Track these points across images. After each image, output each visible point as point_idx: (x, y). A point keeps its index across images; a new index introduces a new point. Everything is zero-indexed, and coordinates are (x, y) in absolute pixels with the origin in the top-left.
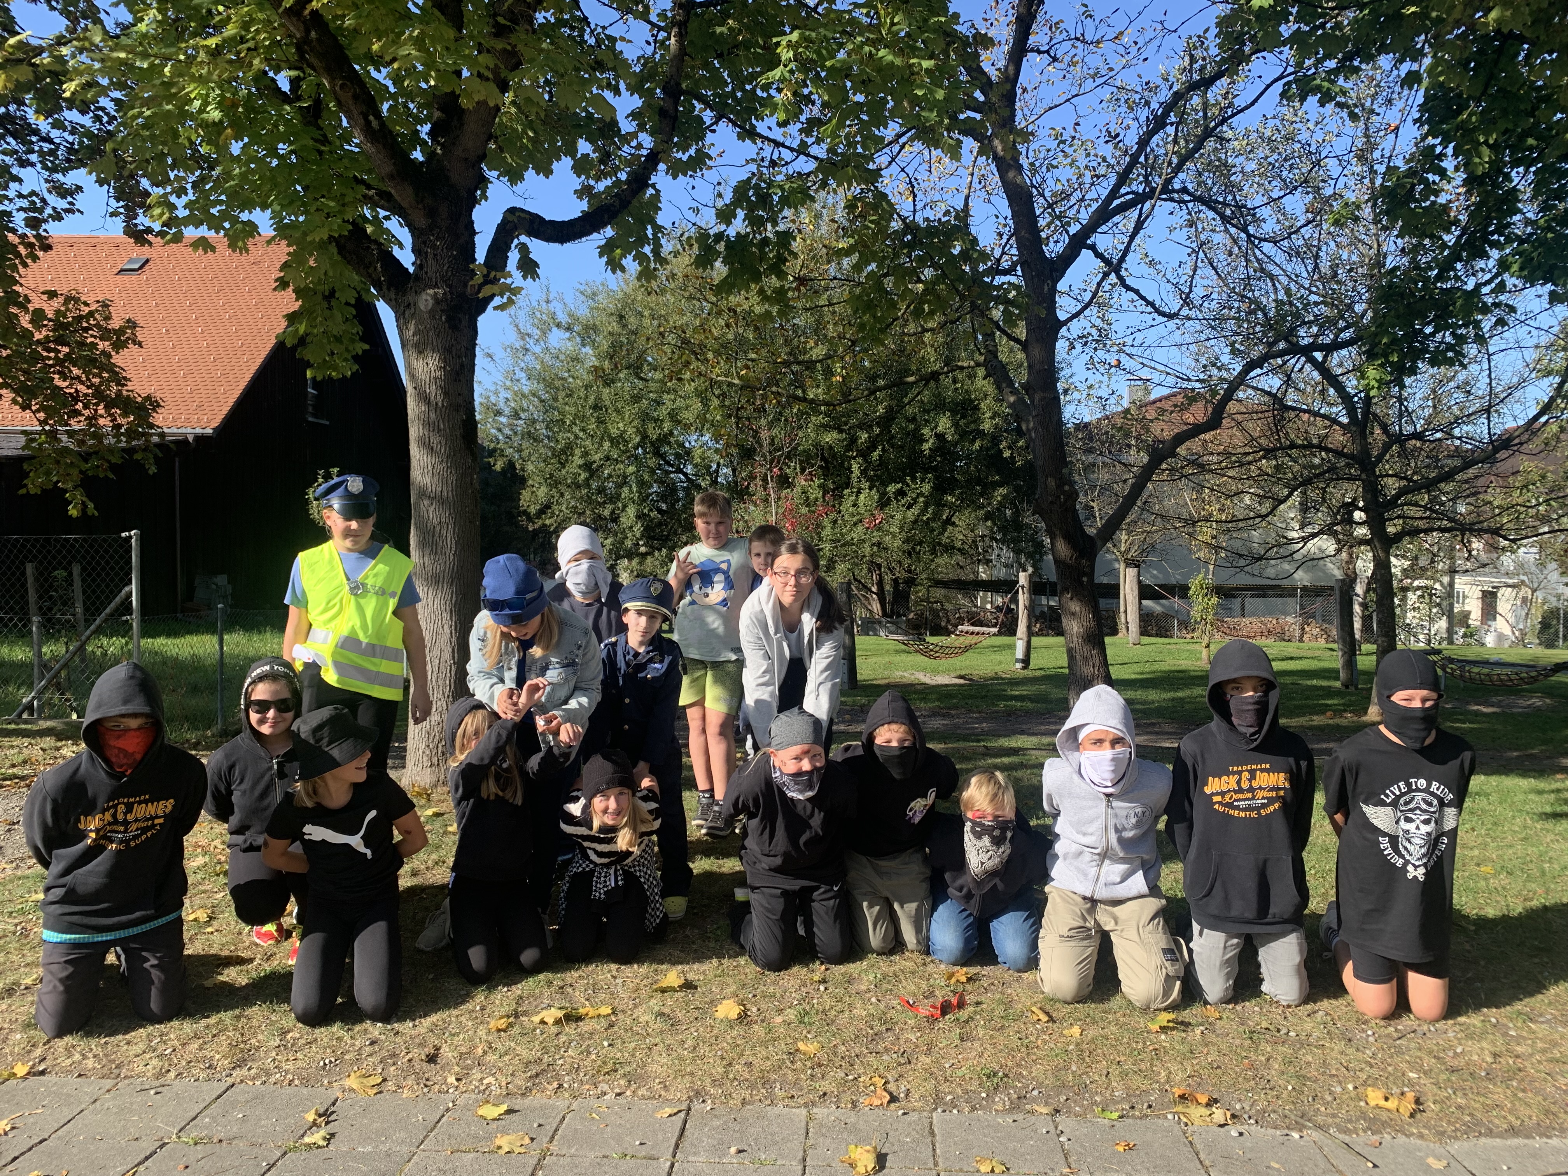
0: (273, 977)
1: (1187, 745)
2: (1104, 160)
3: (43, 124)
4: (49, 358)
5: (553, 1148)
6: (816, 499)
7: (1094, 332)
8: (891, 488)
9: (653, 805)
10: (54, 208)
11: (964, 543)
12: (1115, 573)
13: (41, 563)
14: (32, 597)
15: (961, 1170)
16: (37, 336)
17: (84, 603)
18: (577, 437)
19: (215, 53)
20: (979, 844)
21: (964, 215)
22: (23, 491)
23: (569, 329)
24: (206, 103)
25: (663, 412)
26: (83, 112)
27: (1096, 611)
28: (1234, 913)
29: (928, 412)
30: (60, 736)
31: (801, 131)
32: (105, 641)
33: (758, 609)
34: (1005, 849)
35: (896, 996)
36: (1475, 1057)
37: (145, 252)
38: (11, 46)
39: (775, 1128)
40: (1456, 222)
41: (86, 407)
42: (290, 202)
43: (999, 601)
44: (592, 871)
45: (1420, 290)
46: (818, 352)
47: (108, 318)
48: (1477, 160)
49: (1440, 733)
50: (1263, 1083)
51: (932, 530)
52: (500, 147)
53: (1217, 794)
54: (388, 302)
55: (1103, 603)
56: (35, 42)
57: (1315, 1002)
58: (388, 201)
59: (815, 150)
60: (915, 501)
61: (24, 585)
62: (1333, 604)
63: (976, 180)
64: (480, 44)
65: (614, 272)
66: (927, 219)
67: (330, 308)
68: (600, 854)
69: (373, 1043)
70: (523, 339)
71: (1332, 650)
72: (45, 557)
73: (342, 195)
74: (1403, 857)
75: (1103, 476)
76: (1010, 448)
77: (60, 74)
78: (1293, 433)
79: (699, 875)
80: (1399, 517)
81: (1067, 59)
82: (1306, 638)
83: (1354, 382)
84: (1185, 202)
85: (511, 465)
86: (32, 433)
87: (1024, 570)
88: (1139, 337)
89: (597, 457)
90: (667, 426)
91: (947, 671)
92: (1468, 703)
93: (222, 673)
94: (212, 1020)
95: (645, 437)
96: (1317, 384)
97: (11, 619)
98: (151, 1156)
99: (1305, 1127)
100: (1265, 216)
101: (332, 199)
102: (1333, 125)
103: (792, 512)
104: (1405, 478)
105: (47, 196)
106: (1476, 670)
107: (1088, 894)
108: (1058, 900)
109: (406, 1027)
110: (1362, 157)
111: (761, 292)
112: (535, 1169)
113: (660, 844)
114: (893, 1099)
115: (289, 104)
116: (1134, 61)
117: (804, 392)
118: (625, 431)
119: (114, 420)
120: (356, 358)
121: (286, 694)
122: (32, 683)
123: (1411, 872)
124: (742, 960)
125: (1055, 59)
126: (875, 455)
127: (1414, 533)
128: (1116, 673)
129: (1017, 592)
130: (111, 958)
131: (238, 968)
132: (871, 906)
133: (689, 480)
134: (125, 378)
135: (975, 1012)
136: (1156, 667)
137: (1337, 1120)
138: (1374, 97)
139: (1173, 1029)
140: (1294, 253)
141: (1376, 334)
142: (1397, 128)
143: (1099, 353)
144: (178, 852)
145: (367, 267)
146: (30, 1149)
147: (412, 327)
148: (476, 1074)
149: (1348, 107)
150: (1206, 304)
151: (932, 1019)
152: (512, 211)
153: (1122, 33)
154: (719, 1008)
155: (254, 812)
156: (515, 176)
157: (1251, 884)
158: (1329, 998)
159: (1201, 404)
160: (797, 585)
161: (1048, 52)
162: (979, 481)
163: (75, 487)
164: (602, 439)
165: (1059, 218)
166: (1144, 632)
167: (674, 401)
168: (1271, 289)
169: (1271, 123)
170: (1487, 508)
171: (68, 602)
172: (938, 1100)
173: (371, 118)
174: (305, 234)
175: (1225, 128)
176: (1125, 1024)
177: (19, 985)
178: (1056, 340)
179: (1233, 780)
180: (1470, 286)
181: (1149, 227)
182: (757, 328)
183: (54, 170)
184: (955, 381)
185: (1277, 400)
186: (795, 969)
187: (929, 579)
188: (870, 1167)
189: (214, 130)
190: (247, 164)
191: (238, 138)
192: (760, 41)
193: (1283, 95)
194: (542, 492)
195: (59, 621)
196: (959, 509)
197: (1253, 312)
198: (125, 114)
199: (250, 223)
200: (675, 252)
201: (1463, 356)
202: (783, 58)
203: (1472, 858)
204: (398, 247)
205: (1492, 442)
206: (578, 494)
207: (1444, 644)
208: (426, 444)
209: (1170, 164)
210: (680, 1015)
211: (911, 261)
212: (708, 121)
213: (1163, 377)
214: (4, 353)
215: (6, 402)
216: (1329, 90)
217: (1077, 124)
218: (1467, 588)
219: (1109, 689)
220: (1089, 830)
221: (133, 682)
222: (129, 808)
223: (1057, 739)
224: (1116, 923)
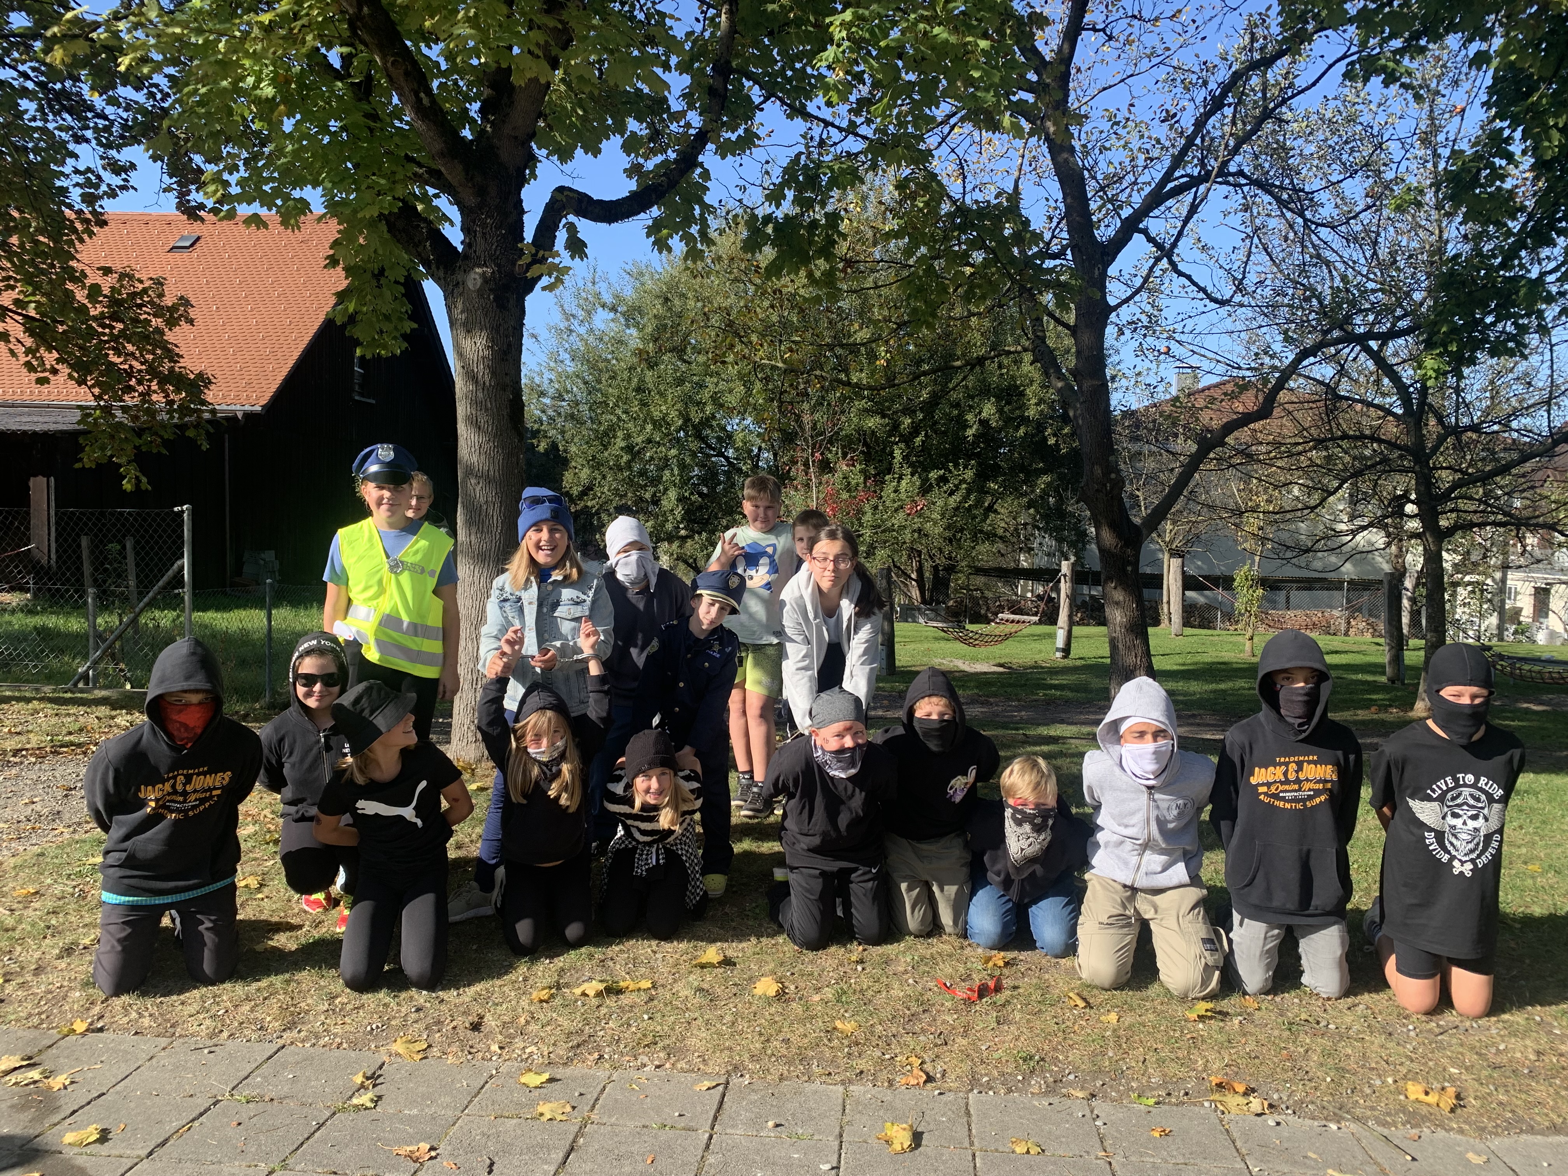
0: (321, 943)
1: (1233, 736)
2: (1158, 141)
3: (98, 101)
4: (104, 334)
5: (594, 1117)
6: (858, 484)
7: (1144, 318)
8: (933, 475)
9: (696, 785)
10: (109, 185)
11: (1006, 530)
12: (1159, 563)
13: (96, 536)
14: (87, 569)
15: (997, 1150)
16: (93, 312)
17: (138, 576)
18: (619, 418)
19: (268, 29)
20: (1020, 830)
21: (1015, 196)
22: (78, 466)
23: (613, 309)
24: (259, 80)
25: (706, 395)
26: (137, 89)
27: (1140, 601)
28: (1276, 903)
29: (972, 397)
30: (115, 705)
31: (850, 111)
32: (157, 614)
33: (797, 594)
34: (1045, 837)
35: (934, 978)
36: (1518, 1055)
37: (197, 229)
38: (68, 21)
39: (812, 1104)
40: (1523, 208)
41: (140, 382)
42: (340, 180)
43: (1040, 590)
44: (635, 849)
45: (1482, 279)
46: (863, 335)
47: (161, 295)
48: (1546, 144)
49: (1490, 728)
50: (1301, 1074)
51: (974, 517)
52: (548, 125)
53: (1263, 785)
54: (437, 280)
55: (1146, 593)
56: (89, 18)
57: (1355, 995)
58: (438, 179)
59: (864, 130)
60: (957, 487)
61: (79, 557)
62: (1381, 598)
63: (1026, 162)
64: (531, 20)
65: (660, 252)
66: (977, 202)
67: (379, 286)
68: (644, 833)
69: (418, 1010)
70: (568, 320)
71: (1378, 644)
72: (100, 530)
73: (394, 173)
74: (1449, 852)
75: (1150, 465)
76: (1055, 435)
77: (114, 49)
78: (1345, 422)
79: (739, 854)
80: (1452, 511)
81: (1122, 38)
82: (1352, 632)
83: (1411, 372)
84: (1240, 186)
85: (554, 446)
86: (88, 408)
87: (1067, 559)
88: (1190, 323)
89: (639, 440)
90: (709, 409)
91: (987, 659)
92: (1517, 701)
93: (270, 647)
94: (264, 983)
95: (687, 420)
96: (1371, 373)
97: (67, 591)
98: (205, 1111)
99: (1343, 1118)
100: (1323, 201)
101: (383, 177)
102: (1396, 107)
103: (834, 497)
104: (1460, 471)
105: (102, 172)
106: (1527, 667)
107: (1129, 883)
108: (1098, 887)
109: (450, 995)
110: (1425, 141)
111: (810, 275)
112: (576, 1136)
113: (704, 823)
114: (930, 1079)
115: (341, 80)
116: (1192, 40)
117: (847, 375)
118: (667, 414)
119: (167, 396)
120: (405, 337)
121: (333, 669)
122: (87, 654)
123: (1457, 868)
124: (780, 939)
125: (1110, 38)
126: (918, 440)
127: (1467, 527)
128: (1158, 663)
129: (1059, 581)
130: (166, 921)
131: (288, 934)
132: (910, 889)
133: (730, 464)
134: (178, 355)
135: (1012, 996)
136: (1199, 658)
137: (1376, 1113)
138: (1439, 78)
139: (1211, 1018)
140: (1351, 239)
141: (1435, 323)
142: (1463, 110)
143: (1149, 339)
144: (233, 820)
145: (416, 246)
146: (89, 1103)
147: (460, 306)
148: (519, 1043)
149: (1413, 88)
150: (1259, 291)
151: (969, 1002)
152: (561, 190)
153: (1179, 11)
154: (758, 985)
155: (302, 783)
156: (565, 155)
157: (1293, 876)
158: (1370, 992)
159: (1251, 393)
160: (836, 570)
161: (1103, 30)
162: (1023, 469)
163: (129, 462)
164: (645, 421)
165: (1111, 201)
166: (1186, 623)
167: (717, 384)
168: (1327, 276)
169: (1332, 104)
170: (1543, 503)
171: (121, 575)
172: (974, 1081)
173: (422, 95)
174: (355, 212)
175: (1284, 109)
176: (1163, 1012)
177: (78, 945)
178: (1105, 325)
179: (1279, 771)
180: (1534, 274)
181: (1204, 211)
182: (801, 311)
183: (109, 146)
184: (1000, 367)
185: (1330, 390)
186: (833, 949)
187: (969, 566)
188: (906, 1144)
189: (266, 107)
190: (300, 141)
191: (290, 115)
192: (812, 19)
193: (1349, 75)
194: (585, 474)
195: (113, 593)
196: (1002, 496)
197: (1307, 299)
198: (180, 91)
199: (302, 199)
200: (722, 232)
201: (1526, 346)
202: (836, 38)
203: (1519, 856)
204: (447, 224)
205: (1552, 435)
206: (620, 476)
207: (1495, 641)
208: (473, 422)
209: (1227, 145)
210: (719, 991)
211: (959, 244)
212: (757, 100)
213: (1213, 365)
214: (61, 329)
215: (62, 377)
216: (1394, 70)
217: (1132, 105)
218: (1519, 584)
219: (1151, 680)
220: (1132, 822)
221: (194, 658)
222: (188, 779)
223: (1099, 730)
224: (1156, 912)
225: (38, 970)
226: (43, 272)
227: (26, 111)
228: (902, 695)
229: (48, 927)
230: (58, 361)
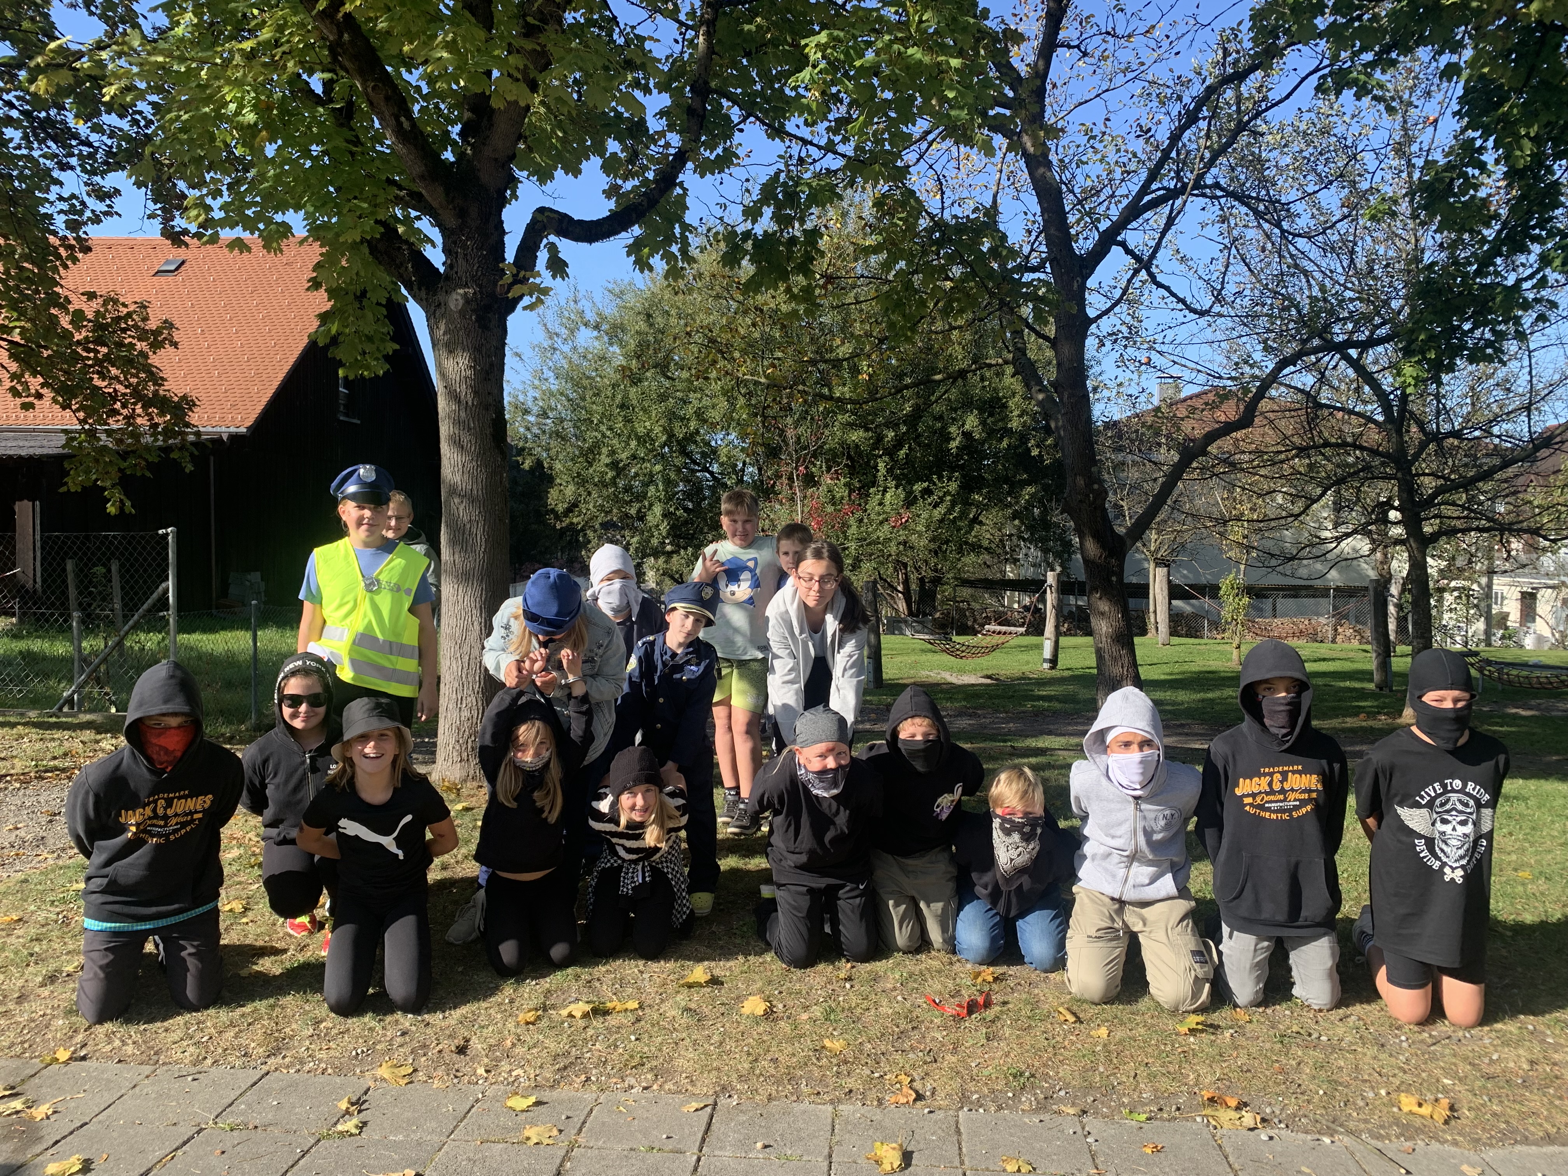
0: (306, 967)
1: (1217, 746)
2: (1135, 155)
3: (82, 128)
4: (89, 359)
5: (581, 1140)
6: (842, 498)
7: (1124, 329)
8: (918, 487)
9: (681, 801)
10: (93, 211)
11: (991, 541)
12: (1145, 573)
13: (81, 559)
14: (72, 592)
15: (987, 1169)
16: (77, 337)
17: (123, 599)
18: (604, 436)
19: (251, 56)
20: (1008, 840)
21: (993, 211)
22: (63, 489)
23: (597, 327)
24: (241, 106)
25: (690, 410)
26: (121, 116)
27: (1125, 611)
28: (1265, 915)
29: (955, 410)
30: (100, 729)
31: (828, 129)
32: (142, 636)
33: (783, 609)
34: (1035, 846)
35: (923, 994)
36: (1512, 1065)
37: (181, 253)
38: (52, 51)
39: (801, 1124)
40: (1496, 216)
41: (124, 406)
42: (323, 203)
43: (1027, 601)
44: (620, 867)
45: (1459, 286)
46: (845, 350)
47: (145, 319)
48: (1518, 153)
49: (1475, 734)
50: (1294, 1087)
51: (959, 530)
52: (529, 147)
53: (1248, 795)
54: (419, 302)
55: (1132, 603)
56: (74, 47)
57: (1347, 1006)
58: (419, 201)
59: (841, 148)
60: (941, 499)
61: (64, 581)
62: (1367, 605)
63: (1004, 177)
64: (510, 44)
65: (642, 271)
66: (955, 217)
67: (362, 308)
68: (629, 851)
69: (404, 1034)
70: (551, 338)
71: (1366, 651)
72: (85, 554)
73: (375, 196)
74: (1439, 859)
75: (1133, 475)
76: (1038, 446)
77: (98, 79)
78: (1327, 431)
79: (725, 872)
80: (1435, 517)
81: (1097, 54)
82: (1339, 638)
83: (1390, 380)
84: (1217, 198)
85: (539, 463)
86: (72, 431)
87: (1053, 570)
88: (1170, 334)
89: (624, 456)
90: (693, 425)
91: (974, 671)
92: (1506, 706)
93: (256, 669)
94: (248, 1009)
95: (671, 436)
96: (1352, 381)
97: (52, 615)
98: (188, 1140)
99: (1336, 1132)
100: (1300, 211)
101: (364, 200)
102: (1369, 118)
103: (818, 510)
104: (1443, 477)
105: (86, 199)
106: (1514, 672)
107: (1117, 896)
108: (1086, 900)
109: (436, 1018)
110: (1400, 150)
111: (788, 290)
112: (563, 1161)
113: (689, 840)
114: (919, 1097)
115: (323, 106)
116: (1166, 56)
117: (830, 390)
118: (651, 430)
119: (152, 419)
120: (387, 358)
121: (318, 689)
122: (72, 678)
123: (1448, 874)
124: (768, 957)
125: (1085, 54)
126: (902, 453)
127: (1451, 532)
128: (1145, 673)
129: (1045, 592)
130: (149, 947)
131: (273, 958)
132: (897, 905)
133: (715, 478)
134: (163, 379)
135: (1002, 1012)
136: (1186, 667)
137: (1370, 1126)
138: (1412, 89)
139: (1202, 1031)
140: (1329, 249)
141: (1412, 331)
142: (1436, 121)
143: (1130, 350)
144: (214, 844)
145: (398, 267)
146: (71, 1133)
147: (443, 327)
148: (505, 1066)
149: (1385, 101)
150: (1238, 301)
151: (958, 1018)
152: (541, 210)
153: (1153, 27)
154: (745, 1004)
155: (288, 804)
156: (544, 176)
157: (1282, 887)
158: (1362, 1003)
159: (1232, 402)
160: (821, 590)
161: (1078, 47)
162: (1007, 480)
163: (113, 486)
164: (629, 437)
165: (1089, 214)
166: (1173, 632)
167: (700, 400)
168: (1305, 286)
169: (1306, 116)
170: (1527, 508)
171: (106, 598)
172: (964, 1099)
173: (403, 119)
174: (338, 235)
175: (1259, 122)
176: (1153, 1025)
177: (61, 972)
178: (1084, 337)
179: (1265, 781)
180: (1511, 281)
181: (1181, 223)
182: (783, 327)
183: (93, 172)
184: (983, 379)
185: (1310, 397)
186: (821, 967)
187: (955, 578)
188: (896, 1164)
189: (249, 133)
190: (281, 165)
191: (272, 140)
192: (789, 40)
193: (1319, 89)
194: (570, 490)
195: (98, 617)
196: (987, 507)
197: (1287, 309)
198: (163, 118)
199: (284, 224)
200: (703, 250)
201: (1503, 352)
202: (812, 59)
203: (1509, 863)
204: (428, 247)
205: (1532, 440)
206: (605, 493)
207: (1482, 646)
208: (456, 442)
209: (1202, 159)
210: (706, 1010)
211: (939, 258)
212: (736, 119)
213: (1194, 374)
214: (45, 353)
215: (47, 402)
216: (1365, 83)
217: (1108, 119)
218: (1505, 589)
219: (1137, 690)
220: (1119, 833)
221: (173, 681)
222: (169, 803)
223: (1085, 740)
224: (1145, 924)
225: (21, 999)
226: (27, 298)
227: (11, 140)
228: (888, 707)
229: (32, 955)
230: (43, 385)
